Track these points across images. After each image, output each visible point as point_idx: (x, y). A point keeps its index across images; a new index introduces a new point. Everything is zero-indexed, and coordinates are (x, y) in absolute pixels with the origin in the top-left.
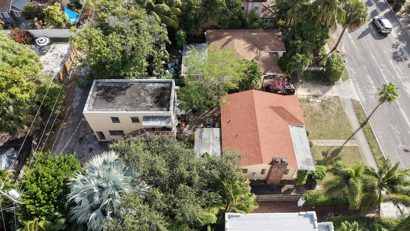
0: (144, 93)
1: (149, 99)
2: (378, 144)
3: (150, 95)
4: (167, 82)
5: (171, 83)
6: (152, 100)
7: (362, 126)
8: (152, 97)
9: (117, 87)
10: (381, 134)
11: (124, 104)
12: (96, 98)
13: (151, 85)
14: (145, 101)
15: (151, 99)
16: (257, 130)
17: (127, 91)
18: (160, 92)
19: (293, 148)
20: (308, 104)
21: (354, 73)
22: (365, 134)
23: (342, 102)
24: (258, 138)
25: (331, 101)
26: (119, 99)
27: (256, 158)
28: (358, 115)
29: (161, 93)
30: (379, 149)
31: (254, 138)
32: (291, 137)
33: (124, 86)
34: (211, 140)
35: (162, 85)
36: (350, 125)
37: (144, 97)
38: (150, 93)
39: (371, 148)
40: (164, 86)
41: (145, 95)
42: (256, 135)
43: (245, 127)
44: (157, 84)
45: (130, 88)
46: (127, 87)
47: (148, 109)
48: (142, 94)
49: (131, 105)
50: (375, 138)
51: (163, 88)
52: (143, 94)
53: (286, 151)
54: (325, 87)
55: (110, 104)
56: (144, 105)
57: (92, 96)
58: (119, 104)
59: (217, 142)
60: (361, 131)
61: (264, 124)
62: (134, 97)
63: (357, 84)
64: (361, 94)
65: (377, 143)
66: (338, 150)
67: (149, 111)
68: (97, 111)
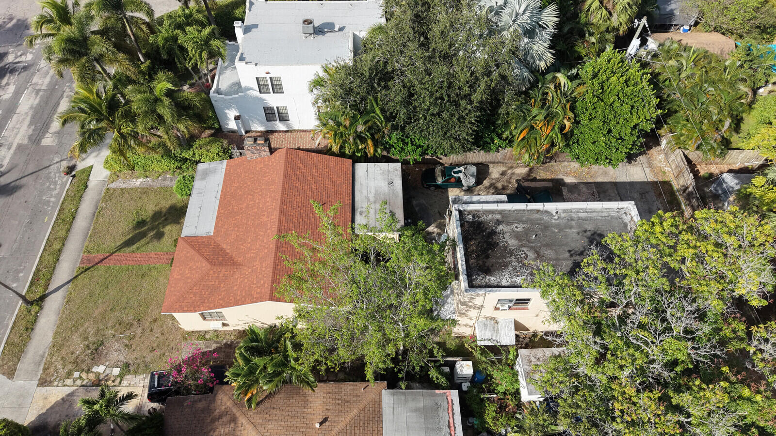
0: (526, 256)
1: (512, 243)
2: (41, 257)
3: (511, 253)
5: (471, 286)
6: (504, 238)
7: (42, 298)
8: (505, 247)
11: (557, 226)
14: (517, 236)
15: (506, 242)
16: (283, 203)
18: (492, 260)
19: (222, 191)
20: (132, 358)
22: (49, 280)
23: (41, 368)
24: (284, 189)
25: (70, 367)
27: (295, 159)
28: (30, 327)
29: (487, 257)
30: (47, 248)
31: (291, 191)
32: (219, 211)
35: (493, 280)
36: (66, 300)
37: (522, 246)
38: (513, 257)
39: (60, 251)
40: (488, 278)
41: (523, 251)
42: (286, 196)
43: (304, 215)
44: (504, 283)
47: (506, 218)
49: (546, 227)
50: (38, 270)
51: (487, 271)
52: (529, 254)
53: (238, 182)
55: (590, 227)
56: (517, 227)
58: (571, 227)
59: (360, 206)
60: (52, 288)
61: (266, 219)
62: (548, 245)
65: (40, 260)
66: (128, 243)
67: (500, 212)
68: (609, 210)
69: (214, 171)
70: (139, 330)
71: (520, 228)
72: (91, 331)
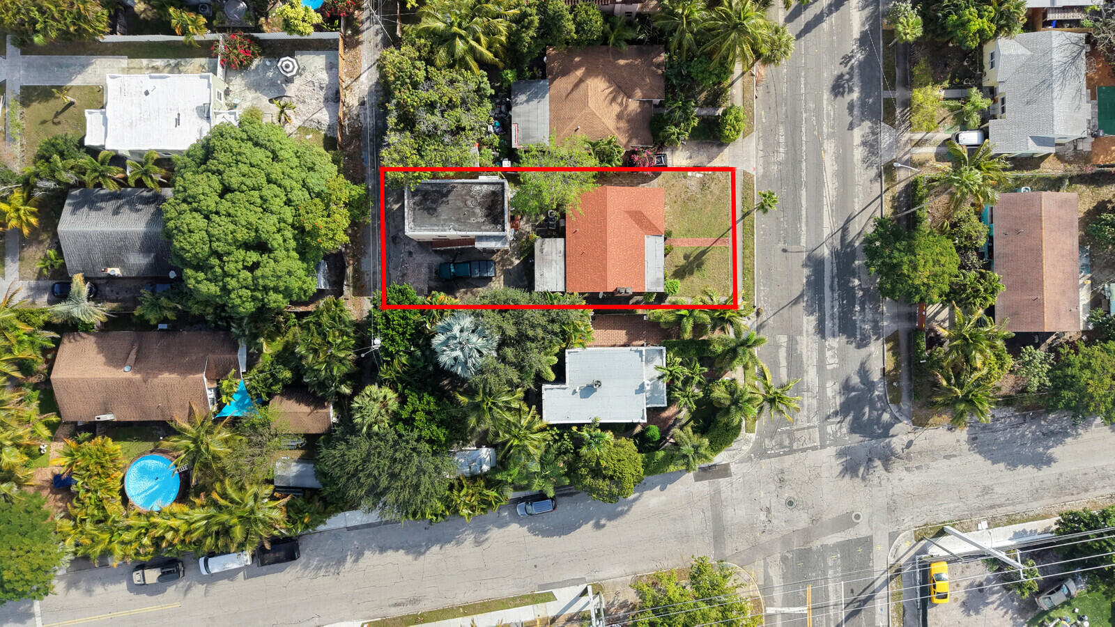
0: (471, 202)
1: (478, 210)
3: (479, 204)
4: (498, 183)
5: (503, 184)
6: (482, 213)
7: (743, 217)
8: (482, 208)
9: (436, 191)
10: (763, 229)
11: (451, 220)
12: (414, 209)
13: (478, 187)
14: (474, 214)
15: (481, 210)
17: (450, 197)
18: (490, 200)
19: (645, 266)
20: (684, 181)
21: (764, 120)
22: (744, 229)
24: (606, 260)
25: (715, 176)
26: (443, 210)
28: (744, 199)
29: (492, 201)
31: (601, 258)
32: (644, 252)
33: (445, 190)
34: (554, 256)
35: (491, 188)
37: (473, 208)
38: (479, 201)
39: (744, 249)
40: (494, 189)
41: (473, 205)
42: (604, 256)
44: (485, 186)
45: (453, 193)
46: (449, 192)
47: (478, 227)
48: (469, 203)
49: (458, 220)
51: (493, 193)
53: (636, 272)
54: (715, 149)
55: (434, 220)
56: (474, 220)
57: (409, 207)
58: (444, 220)
59: (561, 258)
60: (740, 224)
61: (614, 238)
62: (459, 208)
63: (761, 143)
64: (761, 161)
66: (704, 253)
67: (481, 230)
68: (420, 230)
69: (652, 284)
70: (683, 196)
71: (472, 220)
72: (709, 196)
